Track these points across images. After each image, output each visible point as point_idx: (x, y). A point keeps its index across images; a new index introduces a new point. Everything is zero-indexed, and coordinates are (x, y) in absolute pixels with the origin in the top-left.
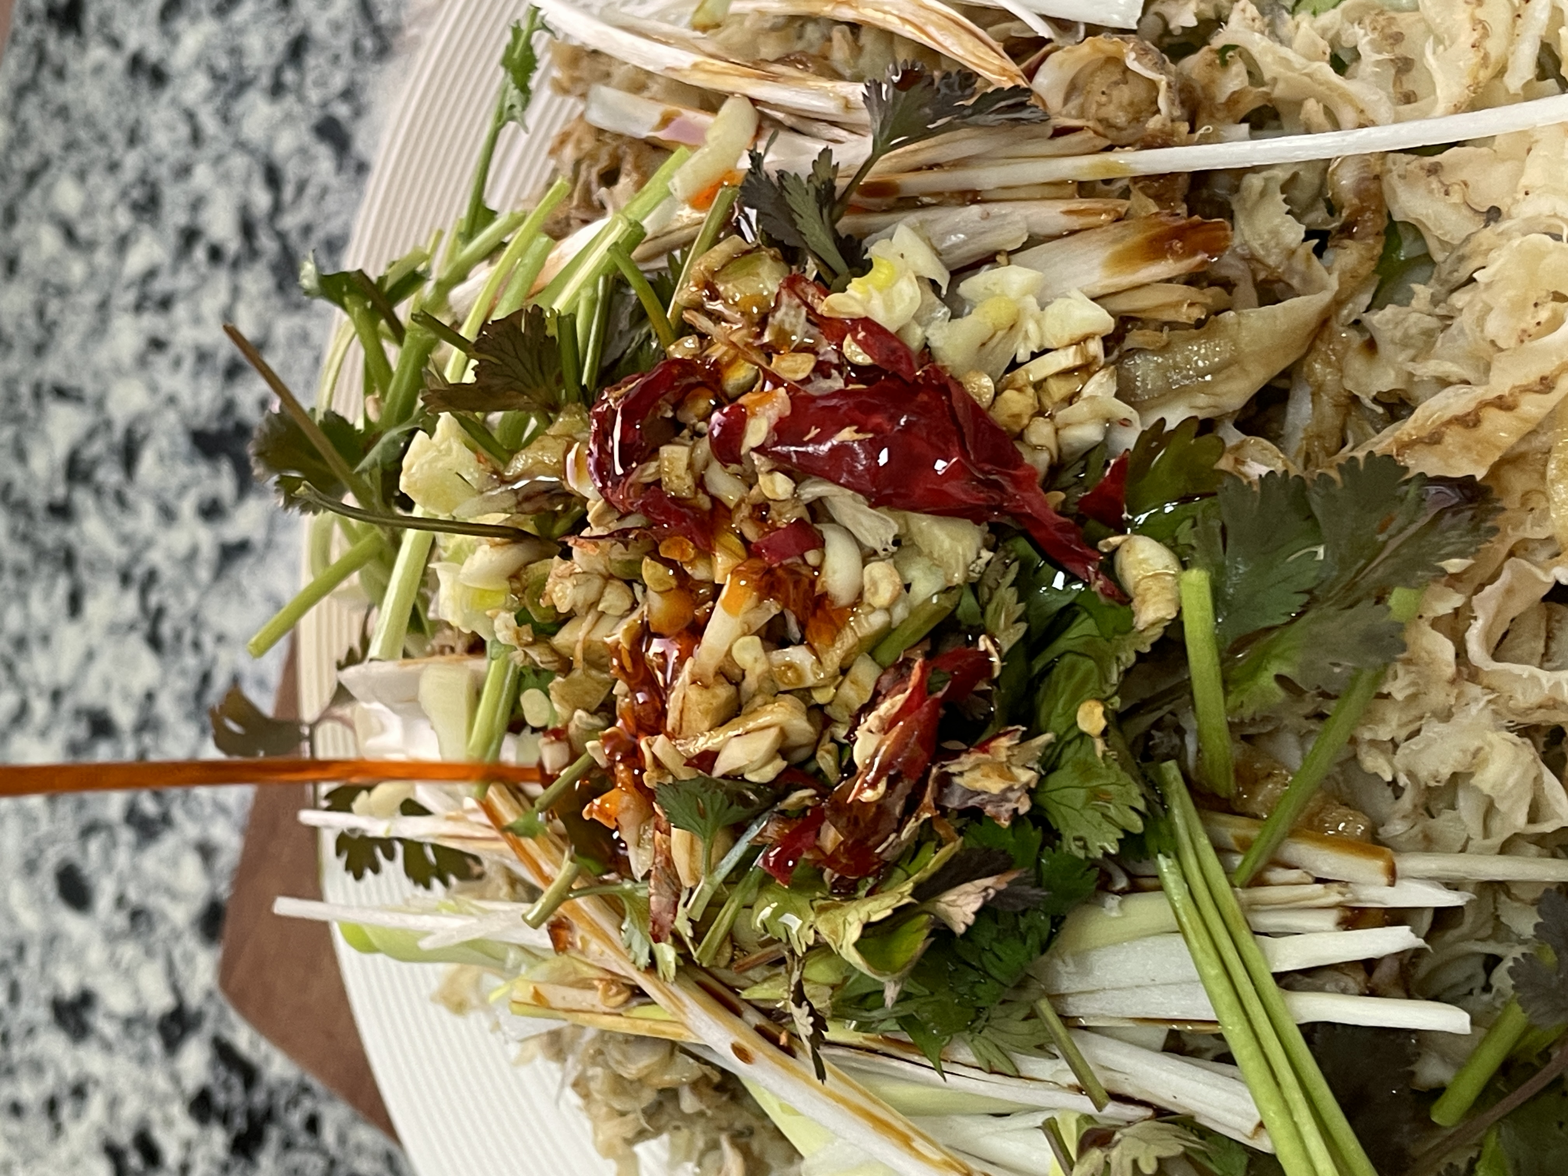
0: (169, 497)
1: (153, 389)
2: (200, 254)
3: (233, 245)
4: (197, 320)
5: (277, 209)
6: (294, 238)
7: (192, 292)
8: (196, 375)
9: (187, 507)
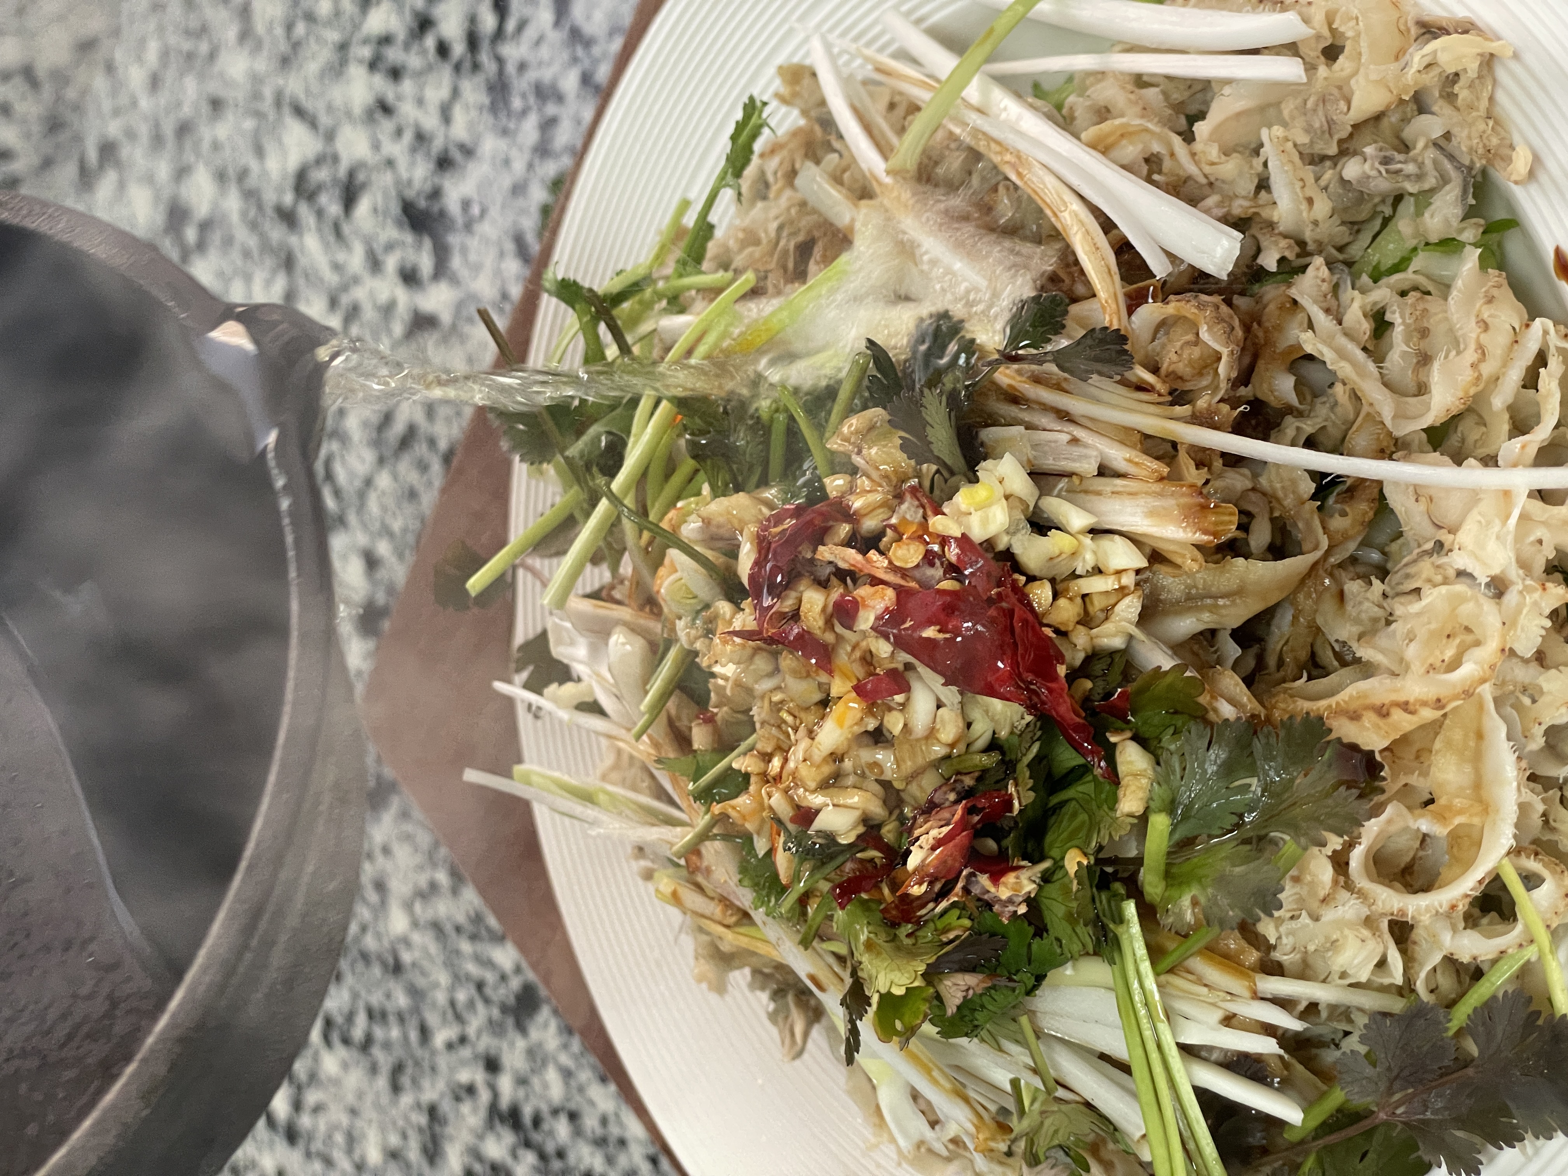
0: (378, 249)
1: (376, 146)
2: (430, 42)
3: (459, 49)
4: (420, 102)
5: (499, 34)
6: (511, 68)
7: (419, 74)
8: (413, 150)
9: (391, 263)
